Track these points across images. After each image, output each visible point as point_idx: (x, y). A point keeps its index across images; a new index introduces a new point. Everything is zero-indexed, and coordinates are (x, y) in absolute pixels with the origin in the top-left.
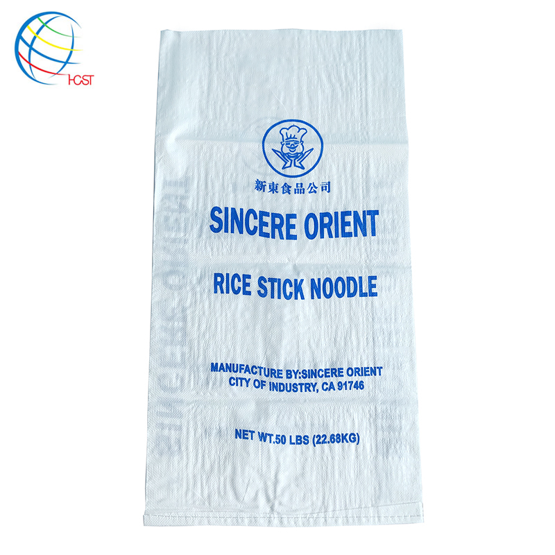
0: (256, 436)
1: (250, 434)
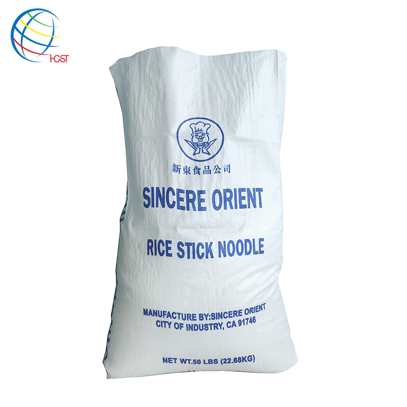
0: (178, 361)
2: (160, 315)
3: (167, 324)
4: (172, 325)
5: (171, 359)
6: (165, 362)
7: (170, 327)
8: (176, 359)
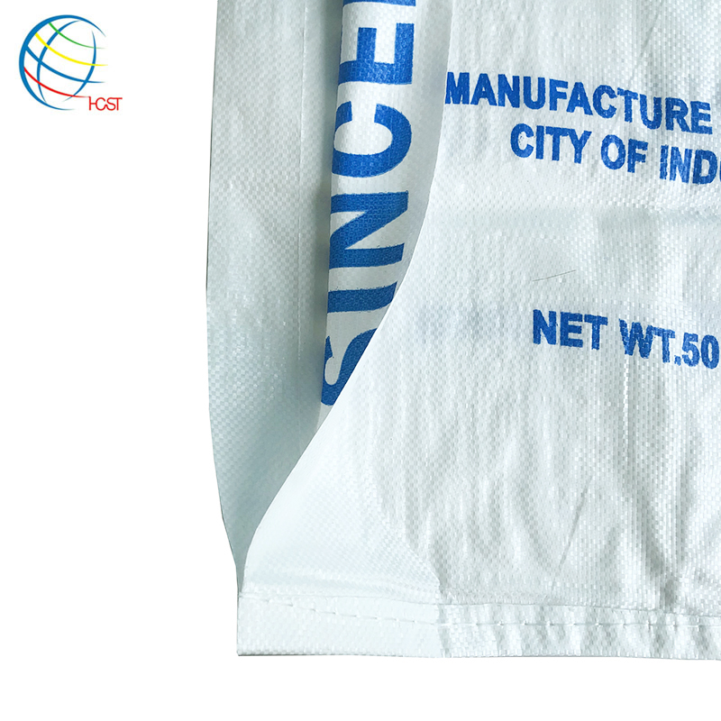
0: (610, 334)
1: (588, 328)
2: (534, 97)
3: (566, 142)
4: (592, 147)
5: (577, 324)
6: (544, 339)
7: (578, 160)
8: (604, 321)
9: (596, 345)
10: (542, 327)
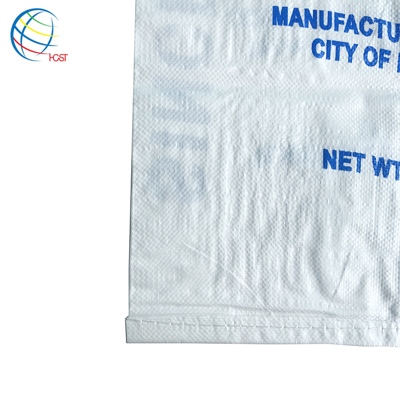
0: (367, 164)
1: (354, 160)
2: (326, 23)
3: (343, 50)
4: (359, 54)
5: (349, 157)
6: (329, 166)
7: (350, 61)
8: (363, 156)
9: (359, 170)
10: (328, 159)
